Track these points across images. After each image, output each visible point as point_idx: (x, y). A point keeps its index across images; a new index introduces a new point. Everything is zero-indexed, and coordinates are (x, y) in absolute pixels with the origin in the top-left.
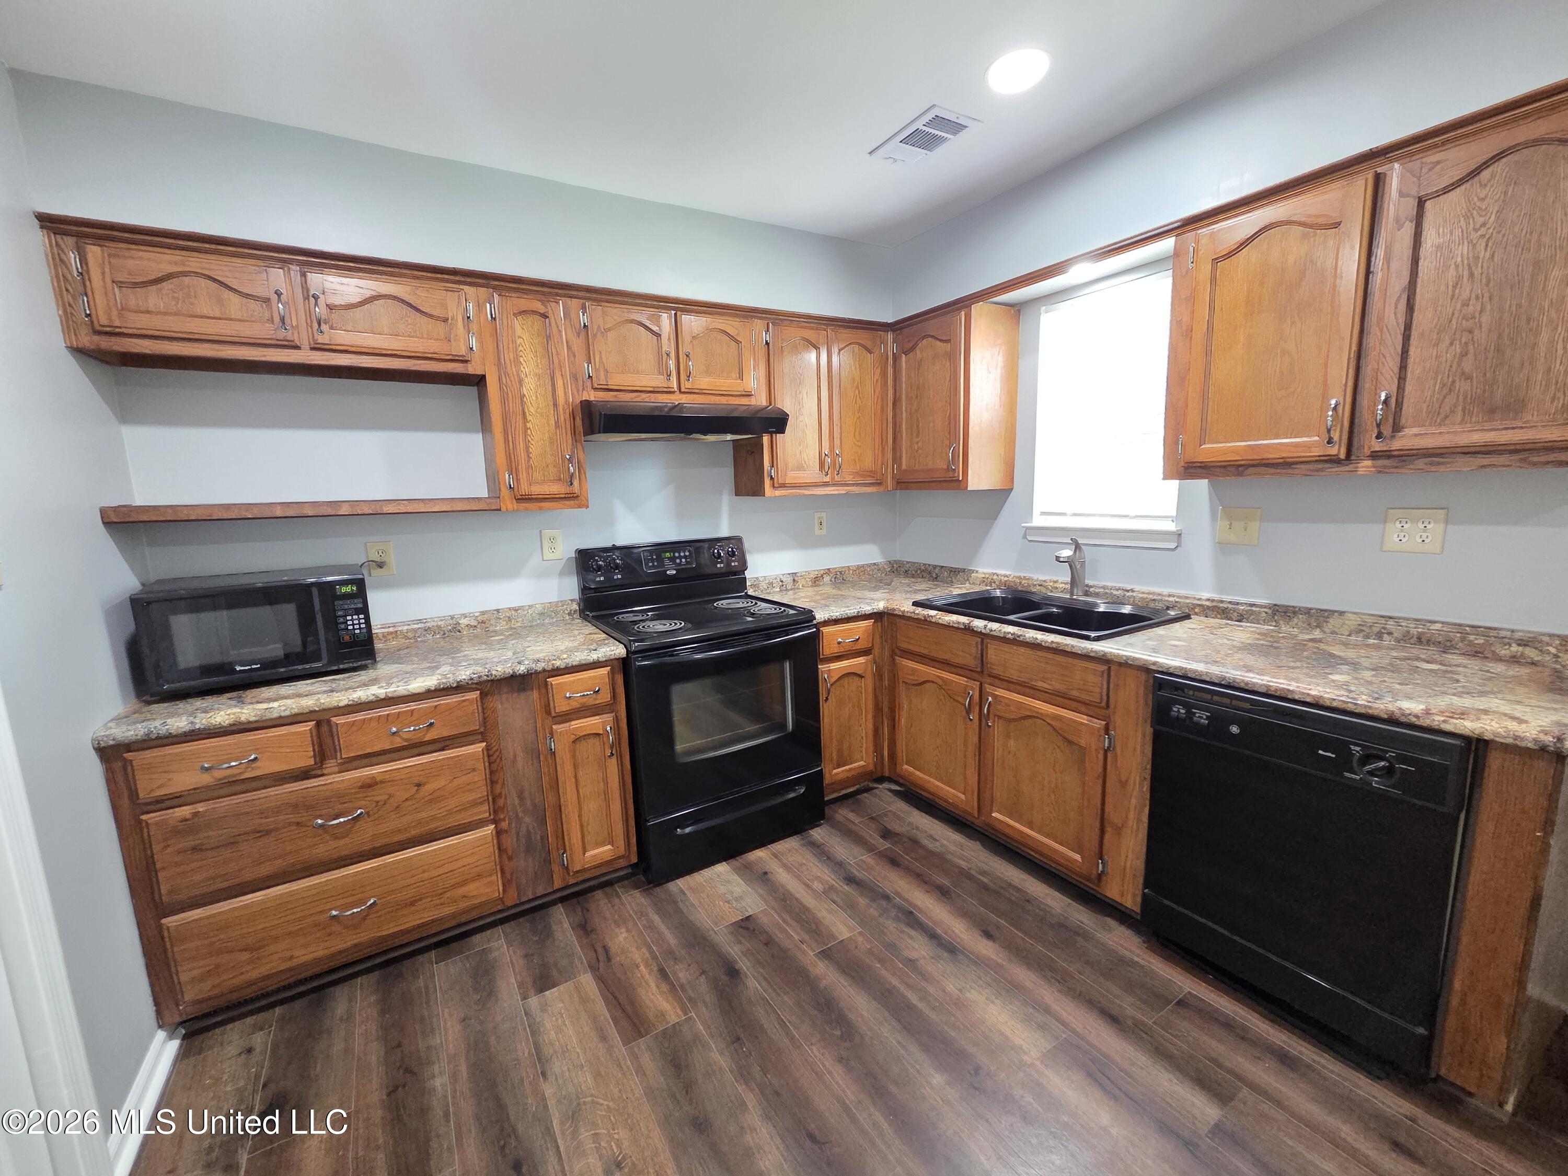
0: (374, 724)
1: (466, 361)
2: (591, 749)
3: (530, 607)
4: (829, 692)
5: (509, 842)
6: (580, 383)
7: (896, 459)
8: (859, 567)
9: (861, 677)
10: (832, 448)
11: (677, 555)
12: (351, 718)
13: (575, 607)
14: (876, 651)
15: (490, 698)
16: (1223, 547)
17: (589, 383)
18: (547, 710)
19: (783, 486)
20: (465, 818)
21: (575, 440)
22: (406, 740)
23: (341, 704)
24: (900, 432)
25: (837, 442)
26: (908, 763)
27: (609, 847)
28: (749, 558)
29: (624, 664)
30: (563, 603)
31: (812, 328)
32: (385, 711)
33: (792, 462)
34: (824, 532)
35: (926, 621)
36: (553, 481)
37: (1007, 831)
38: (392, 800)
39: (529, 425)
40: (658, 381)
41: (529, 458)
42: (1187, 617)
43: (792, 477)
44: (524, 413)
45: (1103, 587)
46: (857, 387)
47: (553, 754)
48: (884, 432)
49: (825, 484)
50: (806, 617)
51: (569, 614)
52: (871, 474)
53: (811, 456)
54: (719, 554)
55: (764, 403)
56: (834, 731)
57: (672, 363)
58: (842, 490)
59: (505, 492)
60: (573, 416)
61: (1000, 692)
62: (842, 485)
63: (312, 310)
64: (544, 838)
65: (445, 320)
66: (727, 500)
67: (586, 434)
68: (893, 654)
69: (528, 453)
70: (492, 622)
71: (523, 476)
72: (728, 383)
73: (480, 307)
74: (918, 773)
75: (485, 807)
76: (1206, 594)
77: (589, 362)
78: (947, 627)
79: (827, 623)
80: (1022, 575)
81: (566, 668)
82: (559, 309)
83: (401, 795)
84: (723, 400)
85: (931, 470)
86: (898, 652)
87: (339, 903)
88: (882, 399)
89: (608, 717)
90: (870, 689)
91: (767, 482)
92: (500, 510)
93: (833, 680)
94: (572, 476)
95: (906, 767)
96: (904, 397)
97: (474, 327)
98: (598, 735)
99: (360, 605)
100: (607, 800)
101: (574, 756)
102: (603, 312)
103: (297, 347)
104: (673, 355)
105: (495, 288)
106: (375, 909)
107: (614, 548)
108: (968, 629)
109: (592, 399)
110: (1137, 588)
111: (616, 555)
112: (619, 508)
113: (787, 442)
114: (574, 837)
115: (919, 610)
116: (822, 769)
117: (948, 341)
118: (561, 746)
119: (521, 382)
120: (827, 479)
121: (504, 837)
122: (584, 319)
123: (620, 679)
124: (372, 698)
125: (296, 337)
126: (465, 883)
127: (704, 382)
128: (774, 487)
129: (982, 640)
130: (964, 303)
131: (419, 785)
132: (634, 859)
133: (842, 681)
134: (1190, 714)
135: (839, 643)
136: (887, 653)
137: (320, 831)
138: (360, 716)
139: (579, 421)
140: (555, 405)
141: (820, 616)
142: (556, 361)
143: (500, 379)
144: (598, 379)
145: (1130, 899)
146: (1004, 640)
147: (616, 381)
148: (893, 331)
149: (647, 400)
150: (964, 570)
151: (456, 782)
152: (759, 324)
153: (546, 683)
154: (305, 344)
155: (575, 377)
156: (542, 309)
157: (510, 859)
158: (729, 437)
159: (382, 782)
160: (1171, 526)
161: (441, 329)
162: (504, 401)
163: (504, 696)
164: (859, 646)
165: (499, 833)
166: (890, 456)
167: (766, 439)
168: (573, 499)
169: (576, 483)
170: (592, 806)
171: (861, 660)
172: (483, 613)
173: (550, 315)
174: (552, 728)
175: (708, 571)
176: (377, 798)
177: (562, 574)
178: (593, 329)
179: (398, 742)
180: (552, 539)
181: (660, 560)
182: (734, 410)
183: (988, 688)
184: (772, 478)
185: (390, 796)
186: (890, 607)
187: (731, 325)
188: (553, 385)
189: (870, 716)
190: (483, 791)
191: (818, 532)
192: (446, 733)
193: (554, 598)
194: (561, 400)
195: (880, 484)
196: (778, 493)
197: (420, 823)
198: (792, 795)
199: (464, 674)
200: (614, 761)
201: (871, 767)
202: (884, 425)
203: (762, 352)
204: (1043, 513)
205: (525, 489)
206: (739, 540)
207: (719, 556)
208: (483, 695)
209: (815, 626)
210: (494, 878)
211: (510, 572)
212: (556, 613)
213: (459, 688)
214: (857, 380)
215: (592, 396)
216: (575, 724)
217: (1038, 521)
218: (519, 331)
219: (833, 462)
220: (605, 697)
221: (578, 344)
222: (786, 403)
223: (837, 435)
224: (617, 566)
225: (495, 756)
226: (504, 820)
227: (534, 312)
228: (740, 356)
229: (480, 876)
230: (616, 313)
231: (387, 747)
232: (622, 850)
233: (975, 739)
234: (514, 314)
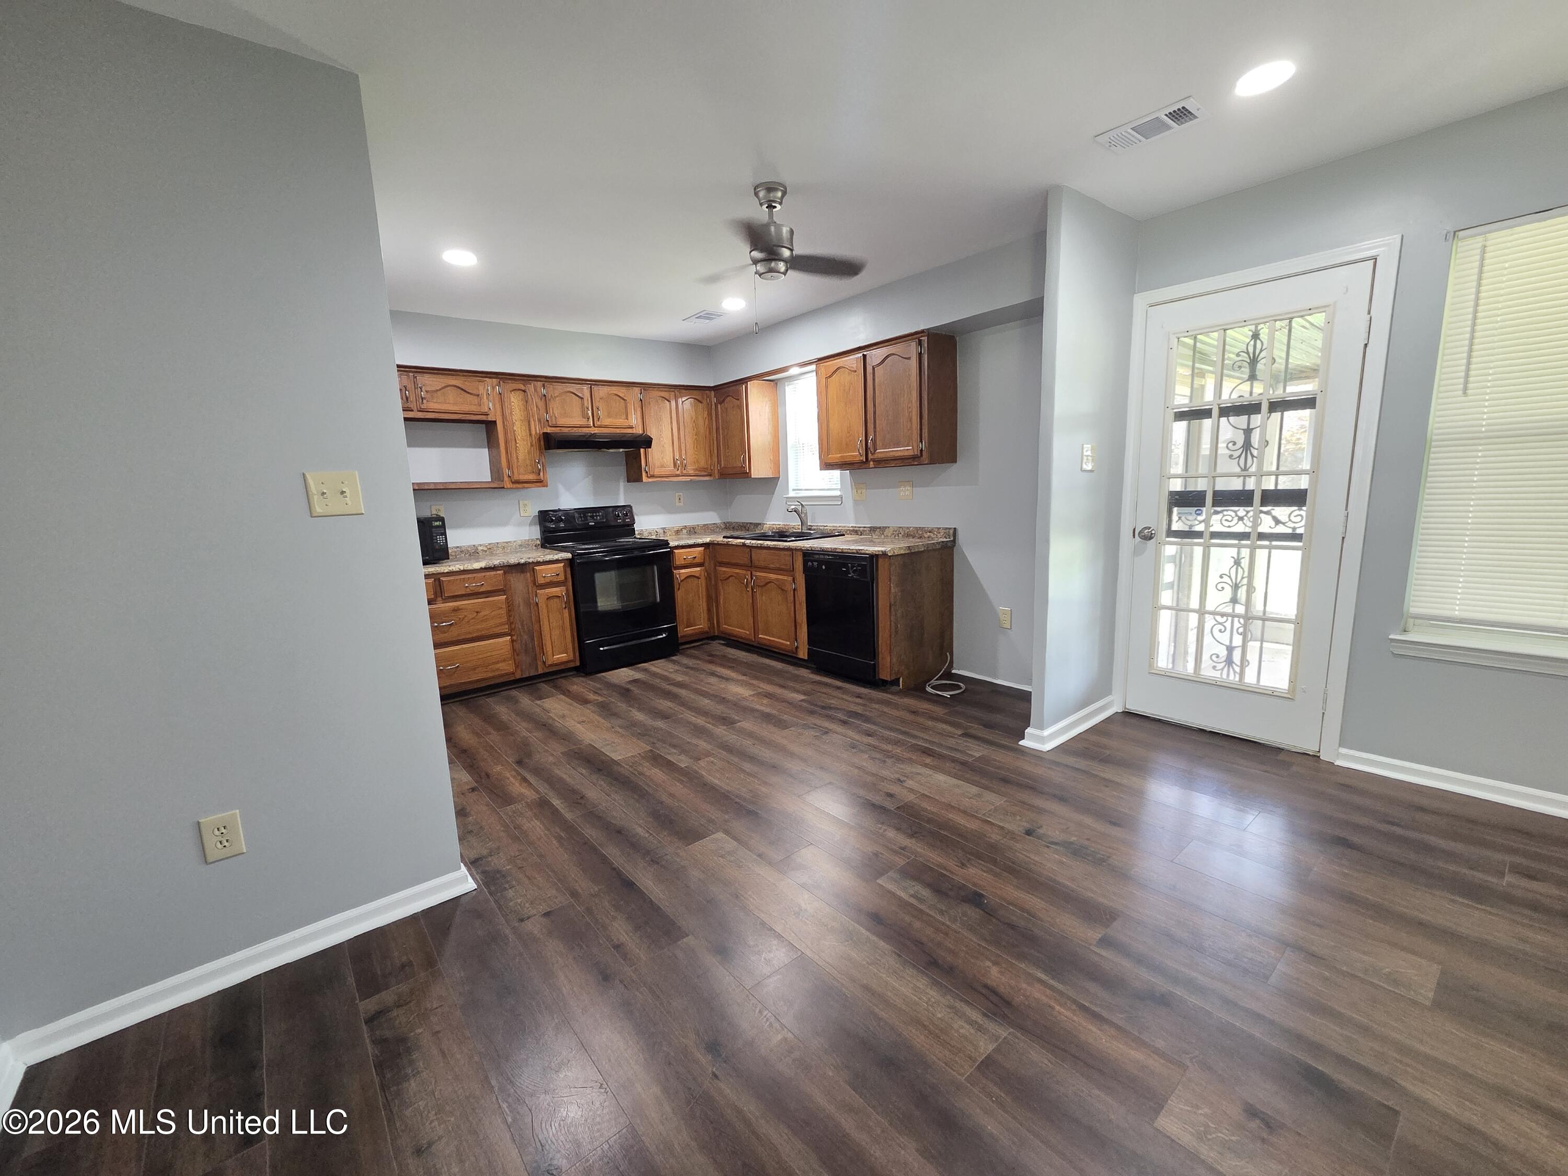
0: (458, 581)
1: (487, 415)
2: (555, 603)
3: (515, 542)
4: (679, 584)
5: (517, 646)
6: (542, 424)
7: (719, 462)
8: (704, 525)
9: (698, 578)
10: (680, 456)
11: (594, 514)
12: (448, 578)
13: (539, 542)
14: (706, 564)
15: (507, 574)
16: (856, 502)
17: (546, 423)
18: (534, 582)
19: (653, 476)
20: (498, 630)
21: (541, 453)
22: (472, 591)
23: (445, 571)
24: (720, 445)
25: (683, 452)
26: (725, 624)
27: (565, 655)
28: (636, 518)
29: (571, 563)
30: (532, 540)
31: (666, 391)
32: (463, 577)
33: (657, 463)
34: (682, 504)
35: (727, 545)
36: (530, 473)
37: (765, 642)
38: (466, 618)
39: (518, 445)
40: (583, 422)
41: (518, 461)
42: (844, 535)
43: (657, 472)
44: (515, 440)
45: (817, 526)
46: (694, 422)
47: (537, 604)
48: (712, 448)
49: (678, 476)
50: (665, 544)
51: (535, 546)
52: (704, 469)
53: (668, 459)
54: (618, 514)
55: (641, 432)
56: (684, 607)
57: (590, 413)
58: (688, 479)
59: (506, 478)
60: (539, 440)
61: (758, 574)
62: (687, 476)
63: (419, 394)
64: (534, 647)
65: (478, 395)
66: (622, 485)
67: (546, 449)
68: (715, 566)
69: (517, 459)
70: (495, 549)
71: (515, 471)
72: (620, 421)
73: (493, 388)
74: (729, 627)
75: (507, 626)
76: (851, 524)
77: (547, 413)
78: (737, 546)
79: (677, 547)
80: (786, 524)
81: (543, 562)
82: (531, 388)
83: (471, 616)
84: (618, 431)
85: (734, 468)
86: (718, 564)
87: (443, 664)
88: (710, 429)
89: (563, 588)
90: (704, 585)
91: (644, 474)
92: (504, 488)
93: (682, 578)
94: (540, 470)
95: (724, 626)
96: (720, 427)
97: (491, 398)
98: (559, 597)
99: (443, 531)
100: (564, 630)
101: (547, 606)
102: (554, 389)
103: (412, 411)
104: (590, 409)
105: (501, 379)
106: (458, 669)
107: (559, 510)
108: (744, 545)
109: (549, 432)
110: (828, 525)
111: (560, 514)
112: (561, 488)
113: (654, 451)
114: (548, 648)
115: (725, 540)
116: (677, 625)
117: (738, 399)
118: (541, 600)
119: (513, 424)
120: (678, 472)
121: (515, 643)
122: (544, 391)
123: (569, 570)
124: (458, 570)
125: (412, 406)
126: (498, 662)
127: (607, 422)
128: (647, 477)
129: (751, 550)
130: (744, 381)
131: (477, 612)
132: (578, 664)
133: (688, 580)
134: (813, 564)
135: (685, 559)
136: (712, 565)
137: (436, 629)
138: (452, 578)
139: (542, 443)
140: (531, 435)
141: (672, 544)
142: (531, 414)
143: (503, 422)
144: (552, 421)
145: (803, 654)
146: (757, 547)
147: (561, 421)
148: (714, 391)
149: (577, 431)
150: (760, 524)
151: (493, 613)
152: (637, 390)
153: (533, 569)
154: (415, 409)
155: (539, 421)
156: (523, 388)
157: (518, 655)
158: (621, 450)
159: (461, 609)
160: (838, 493)
161: (475, 400)
162: (506, 433)
163: (514, 574)
164: (697, 561)
165: (512, 641)
166: (716, 460)
167: (642, 450)
168: (540, 482)
169: (541, 474)
170: (556, 633)
171: (698, 569)
172: (490, 544)
173: (527, 391)
174: (536, 592)
175: (613, 524)
176: (460, 617)
177: (530, 524)
178: (549, 397)
179: (468, 591)
180: (525, 505)
181: (585, 517)
182: (624, 436)
183: (754, 573)
184: (647, 472)
185: (466, 616)
186: (712, 540)
187: (622, 391)
188: (529, 425)
189: (704, 601)
190: (505, 619)
191: (678, 504)
192: (489, 589)
193: (527, 538)
194: (533, 433)
195: (710, 475)
196: (650, 480)
197: (478, 630)
198: (661, 637)
199: (497, 562)
200: (567, 610)
201: (707, 629)
202: (712, 442)
203: (638, 404)
204: (794, 490)
205: (516, 477)
206: (630, 506)
207: (619, 516)
208: (505, 573)
209: (670, 548)
210: (511, 662)
211: (503, 523)
212: (528, 545)
213: (494, 568)
214: (694, 418)
215: (548, 430)
216: (547, 591)
217: (792, 494)
218: (512, 399)
219: (682, 463)
220: (562, 578)
221: (541, 404)
222: (652, 433)
223: (683, 448)
224: (562, 520)
225: (511, 603)
226: (514, 635)
227: (519, 390)
228: (626, 407)
229: (504, 661)
230: (560, 388)
231: (464, 593)
232: (571, 657)
233: (751, 601)
234: (511, 391)
